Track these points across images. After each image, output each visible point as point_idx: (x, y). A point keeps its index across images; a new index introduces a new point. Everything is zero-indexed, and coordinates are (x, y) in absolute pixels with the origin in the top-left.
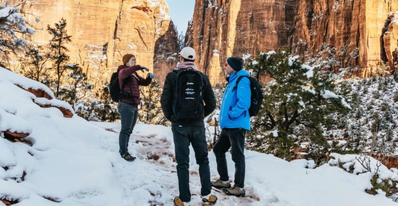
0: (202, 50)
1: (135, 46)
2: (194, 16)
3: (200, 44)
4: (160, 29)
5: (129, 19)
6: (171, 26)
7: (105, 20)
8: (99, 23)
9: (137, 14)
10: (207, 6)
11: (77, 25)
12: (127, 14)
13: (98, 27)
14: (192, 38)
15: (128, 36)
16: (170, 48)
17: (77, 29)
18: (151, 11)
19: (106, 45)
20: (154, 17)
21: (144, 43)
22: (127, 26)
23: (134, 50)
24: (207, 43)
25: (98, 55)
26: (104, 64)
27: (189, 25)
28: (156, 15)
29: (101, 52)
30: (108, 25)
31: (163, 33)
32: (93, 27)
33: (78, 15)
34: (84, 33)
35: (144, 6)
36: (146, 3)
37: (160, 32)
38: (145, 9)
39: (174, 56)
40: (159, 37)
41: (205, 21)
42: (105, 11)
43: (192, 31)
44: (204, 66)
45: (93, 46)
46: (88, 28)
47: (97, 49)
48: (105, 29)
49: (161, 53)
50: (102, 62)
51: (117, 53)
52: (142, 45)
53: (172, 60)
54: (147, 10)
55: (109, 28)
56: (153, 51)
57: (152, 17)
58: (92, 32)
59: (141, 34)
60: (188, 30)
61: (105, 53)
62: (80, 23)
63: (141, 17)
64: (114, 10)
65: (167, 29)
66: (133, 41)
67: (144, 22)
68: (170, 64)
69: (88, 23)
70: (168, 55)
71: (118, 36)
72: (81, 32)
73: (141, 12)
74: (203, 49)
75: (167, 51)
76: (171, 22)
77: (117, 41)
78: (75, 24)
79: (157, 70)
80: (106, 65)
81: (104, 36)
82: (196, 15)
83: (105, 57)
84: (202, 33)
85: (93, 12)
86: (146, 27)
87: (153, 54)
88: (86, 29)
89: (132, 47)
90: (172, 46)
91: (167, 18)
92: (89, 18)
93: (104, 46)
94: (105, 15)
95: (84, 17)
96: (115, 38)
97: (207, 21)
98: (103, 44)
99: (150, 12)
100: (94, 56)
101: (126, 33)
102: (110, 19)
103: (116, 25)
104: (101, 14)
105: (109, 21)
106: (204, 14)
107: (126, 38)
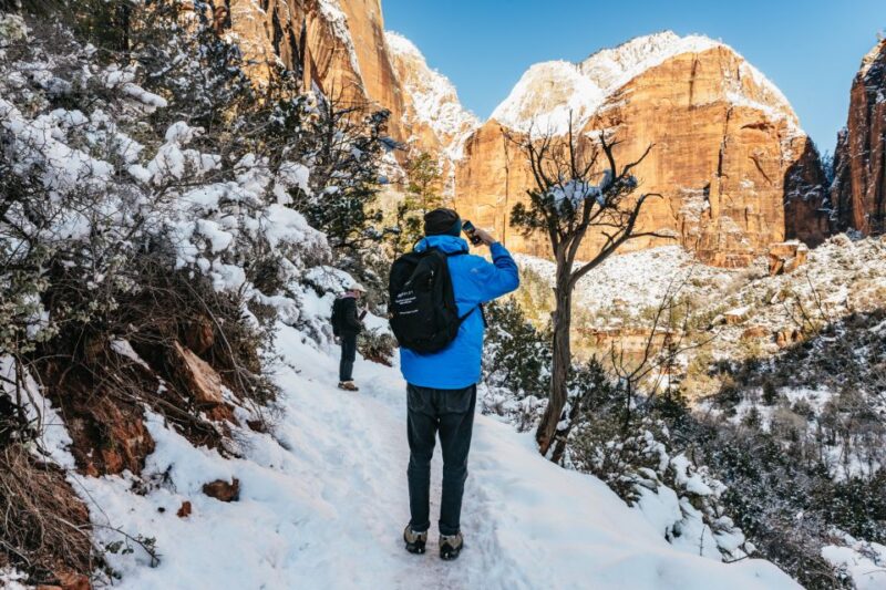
0: (869, 175)
1: (752, 183)
2: (848, 123)
3: (864, 165)
4: (790, 151)
5: (739, 144)
6: (809, 145)
7: (702, 153)
8: (695, 158)
9: (751, 135)
10: (875, 102)
11: (665, 165)
12: (736, 138)
13: (694, 164)
14: (847, 157)
15: (739, 170)
16: (810, 178)
17: (665, 171)
18: (773, 127)
19: (707, 187)
20: (779, 136)
21: (765, 176)
22: (737, 156)
23: (750, 188)
24: (878, 162)
25: (697, 203)
26: (706, 214)
27: (839, 137)
28: (781, 132)
29: (701, 198)
30: (709, 159)
31: (797, 157)
32: (687, 164)
33: (665, 151)
34: (676, 174)
35: (761, 121)
36: (763, 117)
37: (789, 156)
38: (762, 127)
39: (816, 190)
40: (789, 165)
41: (873, 126)
42: (703, 139)
43: (848, 146)
44: (875, 198)
45: (689, 191)
46: (680, 166)
47: (696, 195)
48: (704, 165)
49: (794, 188)
50: (703, 212)
51: (724, 196)
52: (763, 180)
53: (813, 196)
54: (766, 128)
55: (710, 162)
56: (782, 186)
57: (775, 135)
58: (685, 171)
59: (760, 164)
60: (839, 146)
61: (706, 199)
62: (669, 162)
63: (759, 139)
64: (715, 135)
65: (801, 150)
66: (748, 176)
67: (763, 146)
68: (811, 203)
69: (680, 159)
70: (806, 191)
71: (723, 172)
72: (671, 173)
73: (758, 131)
74: (871, 171)
75: (804, 184)
76: (808, 139)
77: (723, 179)
78: (661, 163)
79: (789, 214)
80: (710, 215)
81: (703, 174)
82: (853, 120)
83: (707, 204)
84: (868, 146)
85: (685, 144)
86: (766, 153)
87: (782, 192)
88: (677, 168)
89: (747, 185)
90: (813, 175)
91: (801, 133)
92: (680, 153)
93: (705, 189)
94: (703, 144)
95: (673, 153)
96: (720, 175)
97: (876, 126)
98: (703, 186)
99: (770, 130)
100: (690, 205)
101: (736, 166)
102: (710, 150)
103: (721, 156)
104: (697, 145)
105: (709, 153)
106: (869, 115)
107: (737, 173)
